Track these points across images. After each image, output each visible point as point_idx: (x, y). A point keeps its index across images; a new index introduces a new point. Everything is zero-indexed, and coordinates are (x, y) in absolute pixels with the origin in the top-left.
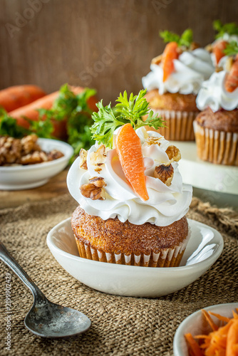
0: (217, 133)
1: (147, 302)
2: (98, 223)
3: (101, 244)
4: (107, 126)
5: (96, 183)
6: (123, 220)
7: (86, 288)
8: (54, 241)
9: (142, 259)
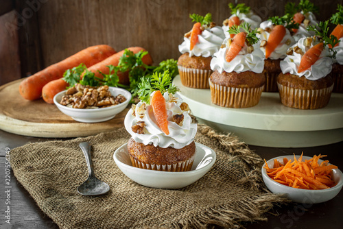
0: (221, 87)
1: (169, 192)
2: (142, 147)
3: (144, 159)
4: (147, 92)
5: (140, 125)
6: (155, 146)
7: (136, 184)
8: (117, 157)
9: (167, 167)
